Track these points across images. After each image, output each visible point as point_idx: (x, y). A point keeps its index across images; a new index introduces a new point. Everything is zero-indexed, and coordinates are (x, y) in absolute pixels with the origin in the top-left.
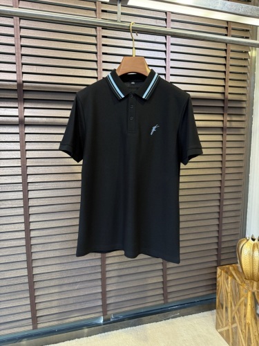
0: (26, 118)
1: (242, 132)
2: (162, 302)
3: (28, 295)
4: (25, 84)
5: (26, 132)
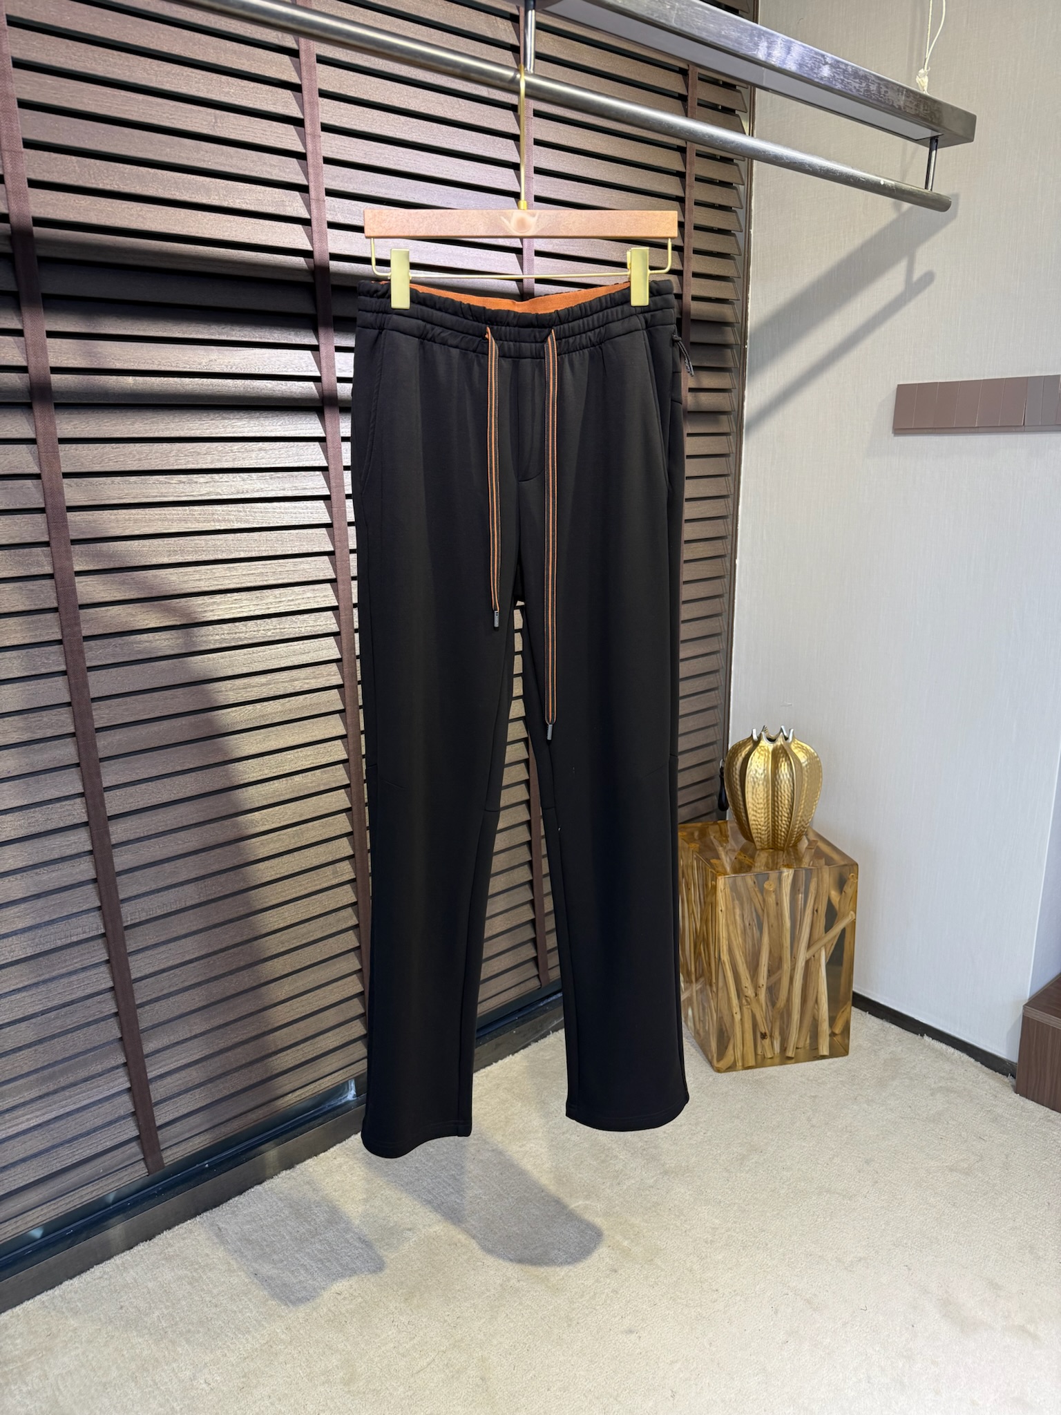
0: (56, 379)
1: (725, 425)
2: (535, 983)
3: (122, 1060)
4: (38, 231)
5: (61, 435)
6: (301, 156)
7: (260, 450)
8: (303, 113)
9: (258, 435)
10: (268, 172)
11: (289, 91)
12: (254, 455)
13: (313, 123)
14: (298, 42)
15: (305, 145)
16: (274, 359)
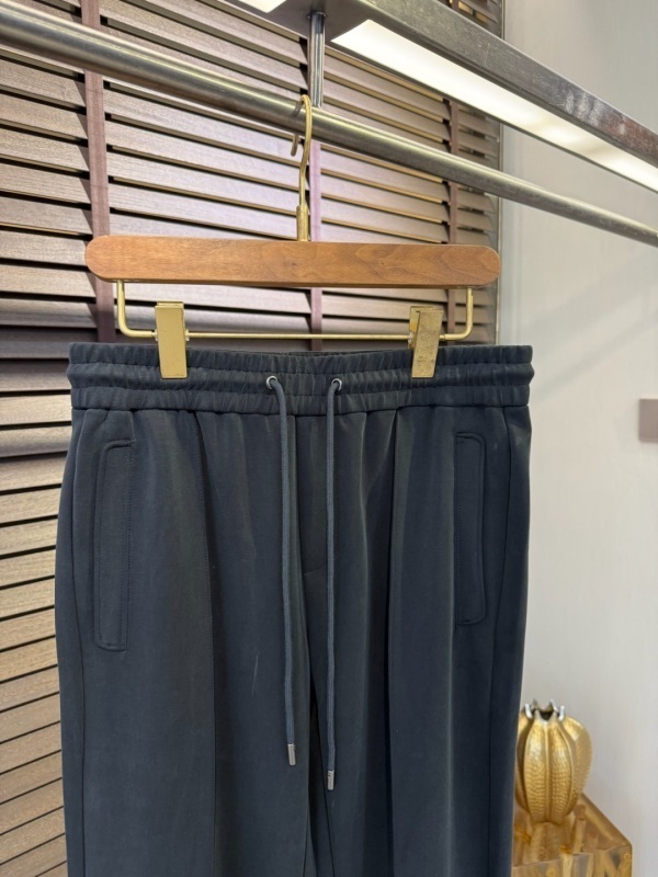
6: (86, 207)
7: (29, 500)
8: (89, 166)
9: (27, 485)
10: (47, 222)
11: (76, 146)
12: (22, 506)
13: (99, 176)
14: (84, 99)
15: (90, 196)
16: (49, 406)
